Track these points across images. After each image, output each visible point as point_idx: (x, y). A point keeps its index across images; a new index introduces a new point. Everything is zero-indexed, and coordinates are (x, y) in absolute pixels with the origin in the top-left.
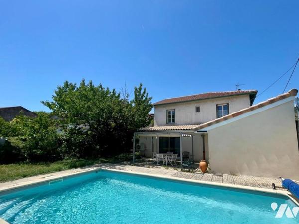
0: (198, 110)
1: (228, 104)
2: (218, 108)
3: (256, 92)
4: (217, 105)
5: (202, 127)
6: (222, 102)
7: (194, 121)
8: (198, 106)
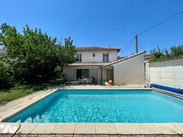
0: (94, 55)
1: (108, 54)
2: (104, 55)
3: (120, 49)
4: (103, 54)
5: (111, 64)
6: (106, 53)
7: (92, 61)
8: (94, 53)
